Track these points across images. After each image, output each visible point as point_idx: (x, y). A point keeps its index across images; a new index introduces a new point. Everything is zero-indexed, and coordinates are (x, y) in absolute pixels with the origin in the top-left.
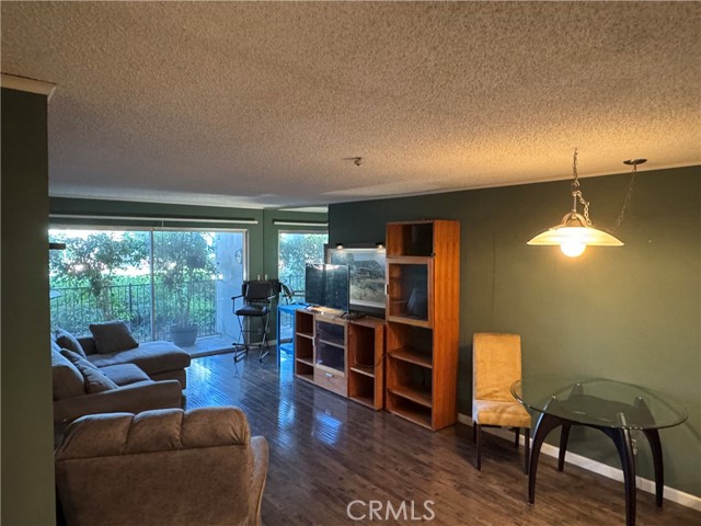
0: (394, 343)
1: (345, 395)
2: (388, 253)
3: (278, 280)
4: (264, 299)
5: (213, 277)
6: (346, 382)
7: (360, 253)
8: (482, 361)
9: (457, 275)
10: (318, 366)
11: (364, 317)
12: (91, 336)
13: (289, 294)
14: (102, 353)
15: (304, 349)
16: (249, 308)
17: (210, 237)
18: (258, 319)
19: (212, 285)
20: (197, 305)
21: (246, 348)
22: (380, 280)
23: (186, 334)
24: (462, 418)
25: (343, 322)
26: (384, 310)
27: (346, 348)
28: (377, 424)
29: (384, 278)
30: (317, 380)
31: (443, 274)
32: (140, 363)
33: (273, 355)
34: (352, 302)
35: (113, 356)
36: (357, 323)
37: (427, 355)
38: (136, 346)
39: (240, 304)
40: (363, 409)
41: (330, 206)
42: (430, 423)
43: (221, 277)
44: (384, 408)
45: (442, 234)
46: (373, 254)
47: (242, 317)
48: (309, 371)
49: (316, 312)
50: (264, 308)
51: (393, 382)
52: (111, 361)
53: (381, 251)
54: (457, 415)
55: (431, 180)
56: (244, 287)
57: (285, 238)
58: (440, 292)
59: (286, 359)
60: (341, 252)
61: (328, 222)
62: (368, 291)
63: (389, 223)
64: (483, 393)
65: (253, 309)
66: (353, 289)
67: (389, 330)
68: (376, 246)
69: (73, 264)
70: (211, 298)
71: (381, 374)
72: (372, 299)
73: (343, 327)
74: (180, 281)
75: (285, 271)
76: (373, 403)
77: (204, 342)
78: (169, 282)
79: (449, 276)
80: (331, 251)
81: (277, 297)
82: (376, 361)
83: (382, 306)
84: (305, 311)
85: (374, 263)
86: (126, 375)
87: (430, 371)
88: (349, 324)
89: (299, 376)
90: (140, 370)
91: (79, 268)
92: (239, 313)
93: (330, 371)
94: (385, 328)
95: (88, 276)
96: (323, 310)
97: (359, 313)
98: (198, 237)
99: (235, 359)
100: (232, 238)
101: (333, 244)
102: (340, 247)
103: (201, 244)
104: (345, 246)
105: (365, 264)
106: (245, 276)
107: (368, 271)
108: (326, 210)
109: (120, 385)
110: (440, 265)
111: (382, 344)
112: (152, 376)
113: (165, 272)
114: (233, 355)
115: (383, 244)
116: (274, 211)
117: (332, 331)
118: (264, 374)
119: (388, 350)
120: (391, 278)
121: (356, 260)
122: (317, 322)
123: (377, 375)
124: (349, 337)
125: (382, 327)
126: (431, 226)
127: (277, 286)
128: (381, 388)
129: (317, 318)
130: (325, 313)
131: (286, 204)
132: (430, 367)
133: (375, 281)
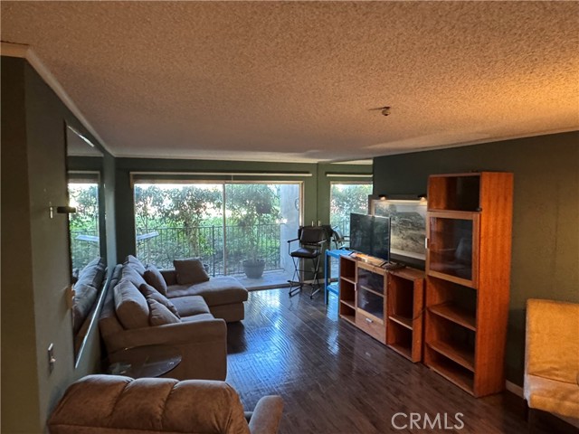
0: (435, 298)
1: (384, 342)
2: (430, 206)
3: (329, 227)
4: (315, 242)
5: (277, 221)
6: (384, 330)
7: (402, 205)
9: (508, 232)
10: (359, 311)
11: (404, 268)
12: (174, 269)
13: (339, 240)
14: (181, 284)
15: (347, 293)
16: (303, 251)
17: (273, 187)
18: (310, 260)
19: (278, 228)
20: (265, 242)
21: (301, 285)
22: (422, 233)
23: (255, 270)
24: (511, 386)
25: (382, 272)
26: (424, 261)
27: (385, 297)
28: (414, 378)
29: (424, 229)
30: (358, 324)
31: (491, 229)
33: (323, 293)
34: (392, 251)
35: (189, 287)
36: (396, 274)
37: (471, 313)
38: (208, 280)
39: (296, 247)
40: (400, 358)
41: (375, 159)
42: (472, 387)
43: (285, 221)
44: (422, 361)
45: (490, 187)
46: (415, 206)
47: (296, 259)
48: (351, 313)
49: (360, 259)
50: (315, 252)
51: (432, 337)
52: (185, 293)
53: (423, 203)
54: (505, 382)
55: (479, 128)
56: (300, 231)
57: (340, 188)
58: (486, 251)
59: (334, 298)
60: (384, 204)
61: (372, 173)
62: (410, 243)
63: (432, 176)
64: (536, 368)
65: (306, 251)
66: (394, 239)
67: (429, 283)
68: (418, 198)
69: (172, 210)
70: (277, 237)
71: (419, 327)
72: (413, 250)
73: (382, 277)
74: (252, 224)
75: (339, 219)
76: (410, 355)
77: (270, 276)
78: (244, 224)
79: (499, 233)
80: (375, 201)
81: (329, 241)
82: (415, 315)
83: (423, 258)
84: (349, 257)
85: (416, 215)
86: (192, 307)
87: (474, 333)
88: (389, 275)
89: (343, 317)
90: (204, 303)
91: (177, 212)
92: (294, 255)
93: (370, 317)
94: (425, 281)
95: (183, 219)
96: (366, 258)
97: (402, 264)
98: (266, 188)
99: (290, 294)
100: (292, 188)
101: (377, 195)
102: (383, 198)
103: (269, 194)
104: (388, 197)
105: (408, 215)
106: (301, 222)
107: (410, 222)
108: (370, 162)
109: (180, 316)
110: (488, 221)
111: (421, 298)
113: (239, 217)
114: (288, 290)
115: (425, 196)
116: (327, 164)
117: (376, 281)
118: (313, 311)
119: (427, 305)
120: (431, 231)
121: (399, 210)
122: (359, 268)
123: (416, 328)
124: (388, 286)
125: (422, 280)
126: (478, 178)
127: (329, 232)
128: (419, 341)
129: (359, 264)
130: (367, 261)
131: (337, 158)
132: (474, 329)
133: (417, 232)
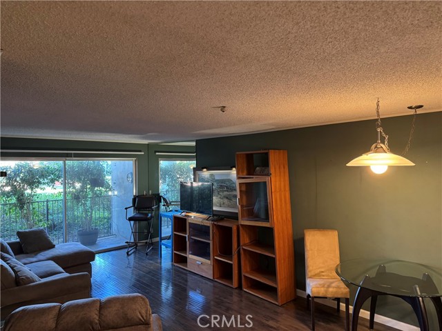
0: (245, 239)
1: (212, 278)
2: (238, 173)
3: (159, 194)
4: (150, 208)
5: (110, 193)
6: (212, 267)
7: (219, 174)
8: (312, 250)
9: (287, 188)
10: (191, 257)
11: (223, 219)
13: (167, 204)
14: (27, 253)
15: (179, 244)
16: (138, 216)
17: (107, 164)
18: (145, 222)
19: (109, 199)
20: (97, 214)
21: (135, 245)
22: (234, 193)
23: (89, 236)
24: (300, 292)
25: (208, 223)
27: (211, 242)
28: (235, 298)
29: (235, 190)
30: (190, 267)
31: (278, 187)
32: (57, 259)
33: (156, 249)
34: (214, 208)
35: (36, 255)
36: (220, 224)
37: (271, 246)
38: (53, 246)
39: (131, 213)
40: (225, 287)
41: (197, 141)
43: (116, 193)
44: (240, 286)
45: (275, 158)
46: (229, 174)
47: (132, 222)
48: (184, 260)
49: (188, 216)
50: (150, 215)
52: (34, 259)
53: (234, 172)
54: (295, 291)
56: (134, 200)
57: (163, 164)
59: (166, 252)
60: (206, 174)
61: (196, 152)
62: (226, 201)
63: (237, 153)
64: (313, 273)
65: (142, 216)
66: (215, 199)
67: (241, 228)
68: (231, 169)
69: (3, 186)
70: (109, 208)
71: (237, 261)
72: (229, 206)
73: (209, 227)
74: (85, 197)
75: (163, 188)
76: (232, 283)
77: (104, 242)
78: (77, 197)
79: (283, 189)
80: (198, 172)
81: (159, 206)
83: (237, 211)
84: (180, 216)
85: (230, 180)
87: (274, 259)
88: (213, 225)
89: (176, 264)
90: (57, 265)
91: (8, 189)
92: (130, 219)
93: (199, 259)
94: (238, 229)
95: (15, 195)
96: (193, 215)
97: (220, 216)
98: (99, 165)
99: (128, 253)
100: (124, 164)
101: (199, 167)
102: (205, 170)
103: (101, 169)
104: (208, 169)
105: (223, 181)
106: (135, 192)
107: (226, 186)
108: (194, 144)
109: (42, 277)
110: (276, 182)
112: (66, 269)
113: (74, 190)
114: (126, 250)
115: (235, 167)
116: (156, 145)
117: (200, 230)
118: (149, 264)
119: (241, 244)
120: (240, 191)
121: (217, 178)
122: (189, 223)
123: (234, 262)
124: (213, 234)
125: (236, 227)
126: (267, 154)
127: (158, 198)
129: (189, 221)
130: (194, 217)
131: (166, 140)
132: (274, 256)
133: (231, 193)
